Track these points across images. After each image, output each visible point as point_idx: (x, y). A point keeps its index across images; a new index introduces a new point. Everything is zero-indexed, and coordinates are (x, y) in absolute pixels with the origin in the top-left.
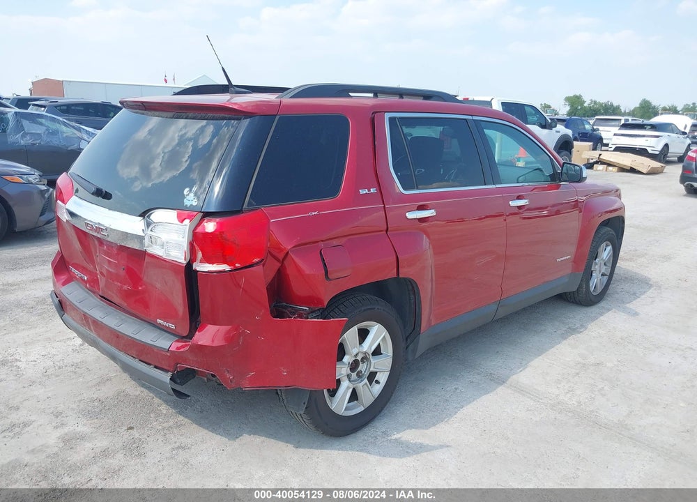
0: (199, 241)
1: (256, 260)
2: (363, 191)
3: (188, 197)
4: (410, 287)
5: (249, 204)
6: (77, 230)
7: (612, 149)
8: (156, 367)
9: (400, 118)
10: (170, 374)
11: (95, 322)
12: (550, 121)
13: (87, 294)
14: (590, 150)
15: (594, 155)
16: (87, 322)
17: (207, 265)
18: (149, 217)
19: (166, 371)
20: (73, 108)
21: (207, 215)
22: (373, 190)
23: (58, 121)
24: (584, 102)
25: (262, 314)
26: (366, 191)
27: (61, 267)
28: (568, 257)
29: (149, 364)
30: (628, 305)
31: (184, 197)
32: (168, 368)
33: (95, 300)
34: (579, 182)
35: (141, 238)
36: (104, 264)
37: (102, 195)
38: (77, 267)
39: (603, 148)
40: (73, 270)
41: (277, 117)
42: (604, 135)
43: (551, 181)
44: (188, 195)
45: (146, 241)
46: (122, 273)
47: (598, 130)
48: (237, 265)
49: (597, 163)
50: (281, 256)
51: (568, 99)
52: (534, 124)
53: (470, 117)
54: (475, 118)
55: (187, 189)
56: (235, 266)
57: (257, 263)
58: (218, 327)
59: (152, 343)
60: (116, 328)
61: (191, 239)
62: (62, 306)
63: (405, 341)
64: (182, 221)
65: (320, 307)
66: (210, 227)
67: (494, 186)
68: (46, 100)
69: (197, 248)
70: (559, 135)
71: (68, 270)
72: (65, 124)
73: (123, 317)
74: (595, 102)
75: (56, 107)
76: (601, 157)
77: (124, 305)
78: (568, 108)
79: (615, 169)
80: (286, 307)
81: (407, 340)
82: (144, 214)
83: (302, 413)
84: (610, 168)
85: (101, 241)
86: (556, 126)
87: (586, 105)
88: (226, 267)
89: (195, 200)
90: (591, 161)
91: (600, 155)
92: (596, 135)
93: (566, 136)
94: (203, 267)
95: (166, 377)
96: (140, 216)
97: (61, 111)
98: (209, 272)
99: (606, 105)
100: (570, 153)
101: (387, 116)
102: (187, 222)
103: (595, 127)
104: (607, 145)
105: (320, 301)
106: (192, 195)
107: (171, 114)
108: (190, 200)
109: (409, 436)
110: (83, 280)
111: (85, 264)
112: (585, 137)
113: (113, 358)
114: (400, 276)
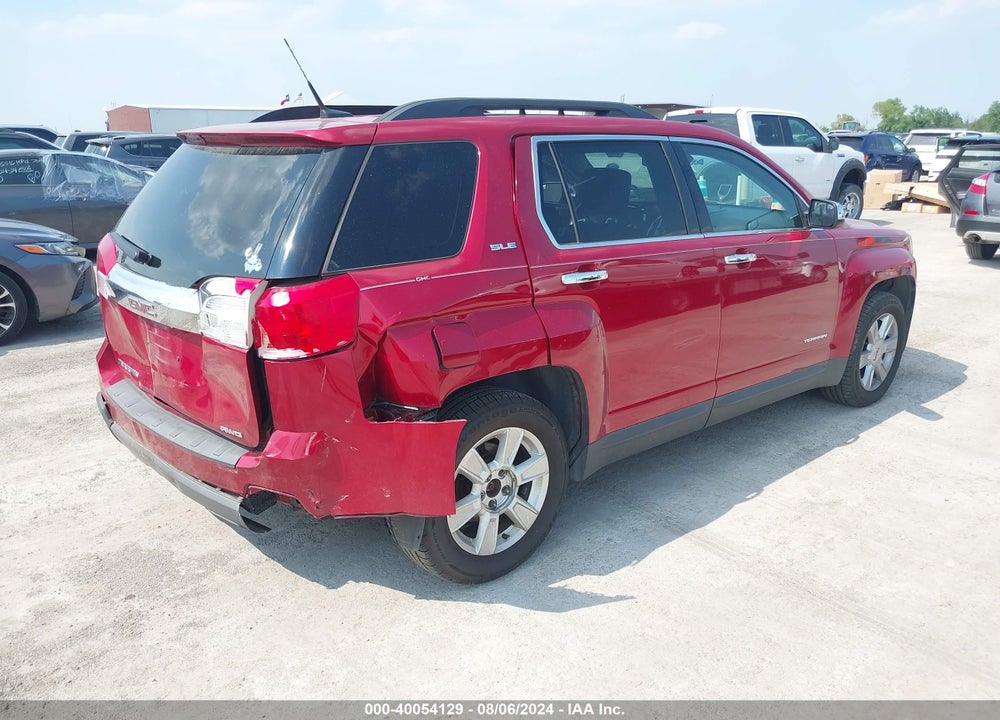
0: (265, 319)
1: (341, 343)
2: (495, 247)
3: (250, 261)
4: (572, 380)
5: (330, 267)
6: (125, 312)
7: (934, 179)
8: (223, 490)
9: (555, 143)
10: (240, 499)
11: (148, 433)
12: (828, 140)
13: (138, 396)
14: (896, 182)
15: (903, 189)
16: (138, 431)
17: (276, 351)
18: (204, 288)
19: (236, 495)
20: (146, 146)
21: (275, 283)
22: (510, 246)
23: (113, 166)
24: (904, 109)
25: (352, 415)
26: (500, 247)
27: (108, 361)
28: (822, 337)
29: (215, 487)
30: (923, 405)
31: (244, 260)
32: (237, 491)
33: (148, 403)
34: (832, 227)
35: (196, 317)
36: (156, 354)
37: (147, 260)
38: (127, 358)
39: (922, 178)
40: (123, 363)
41: (372, 148)
42: (923, 158)
43: (796, 226)
44: (250, 257)
45: (202, 321)
46: (177, 365)
47: (914, 150)
48: (315, 350)
49: (907, 200)
50: (376, 339)
51: (878, 106)
52: (805, 146)
53: (666, 139)
54: (673, 139)
55: (249, 250)
56: (312, 352)
57: (343, 348)
58: (298, 434)
59: (215, 457)
60: (172, 439)
61: (253, 316)
62: (109, 412)
63: (566, 454)
64: (241, 293)
65: (434, 407)
66: (280, 298)
67: (702, 236)
68: (110, 137)
69: (261, 328)
70: (842, 161)
71: (118, 365)
72: (122, 169)
73: (182, 425)
74: (922, 110)
75: (123, 146)
76: (913, 191)
77: (182, 408)
78: (879, 120)
79: (935, 209)
80: (389, 408)
81: (570, 453)
82: (198, 285)
83: (417, 549)
84: (927, 208)
85: (151, 324)
86: (837, 148)
87: (907, 113)
88: (300, 354)
89: (260, 263)
90: (900, 198)
91: (912, 188)
92: (912, 158)
93: (854, 162)
94: (270, 354)
95: (234, 503)
96: (193, 287)
97: (131, 151)
98: (279, 360)
99: (937, 113)
100: (862, 188)
101: (535, 140)
102: (247, 292)
103: (909, 147)
104: (926, 173)
105: (433, 400)
106: (255, 257)
107: (234, 149)
108: (253, 264)
109: (580, 583)
110: (134, 377)
111: (137, 357)
112: (891, 161)
113: (172, 480)
114: (553, 364)
